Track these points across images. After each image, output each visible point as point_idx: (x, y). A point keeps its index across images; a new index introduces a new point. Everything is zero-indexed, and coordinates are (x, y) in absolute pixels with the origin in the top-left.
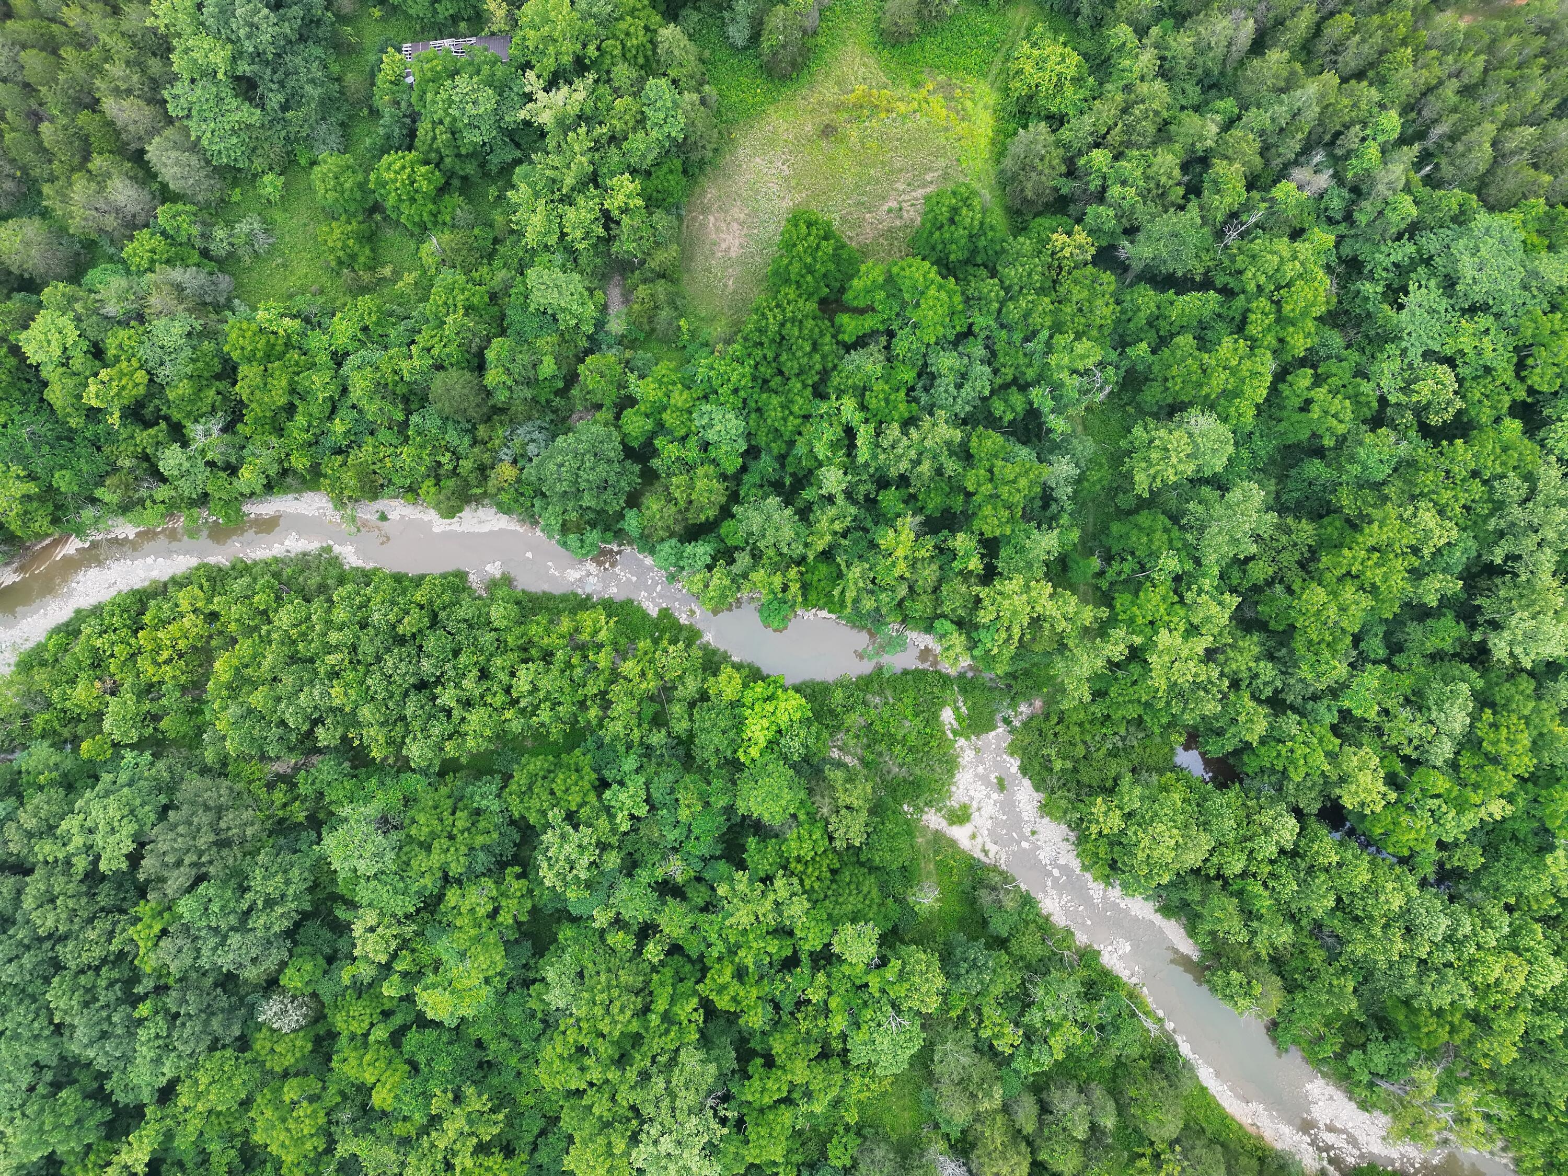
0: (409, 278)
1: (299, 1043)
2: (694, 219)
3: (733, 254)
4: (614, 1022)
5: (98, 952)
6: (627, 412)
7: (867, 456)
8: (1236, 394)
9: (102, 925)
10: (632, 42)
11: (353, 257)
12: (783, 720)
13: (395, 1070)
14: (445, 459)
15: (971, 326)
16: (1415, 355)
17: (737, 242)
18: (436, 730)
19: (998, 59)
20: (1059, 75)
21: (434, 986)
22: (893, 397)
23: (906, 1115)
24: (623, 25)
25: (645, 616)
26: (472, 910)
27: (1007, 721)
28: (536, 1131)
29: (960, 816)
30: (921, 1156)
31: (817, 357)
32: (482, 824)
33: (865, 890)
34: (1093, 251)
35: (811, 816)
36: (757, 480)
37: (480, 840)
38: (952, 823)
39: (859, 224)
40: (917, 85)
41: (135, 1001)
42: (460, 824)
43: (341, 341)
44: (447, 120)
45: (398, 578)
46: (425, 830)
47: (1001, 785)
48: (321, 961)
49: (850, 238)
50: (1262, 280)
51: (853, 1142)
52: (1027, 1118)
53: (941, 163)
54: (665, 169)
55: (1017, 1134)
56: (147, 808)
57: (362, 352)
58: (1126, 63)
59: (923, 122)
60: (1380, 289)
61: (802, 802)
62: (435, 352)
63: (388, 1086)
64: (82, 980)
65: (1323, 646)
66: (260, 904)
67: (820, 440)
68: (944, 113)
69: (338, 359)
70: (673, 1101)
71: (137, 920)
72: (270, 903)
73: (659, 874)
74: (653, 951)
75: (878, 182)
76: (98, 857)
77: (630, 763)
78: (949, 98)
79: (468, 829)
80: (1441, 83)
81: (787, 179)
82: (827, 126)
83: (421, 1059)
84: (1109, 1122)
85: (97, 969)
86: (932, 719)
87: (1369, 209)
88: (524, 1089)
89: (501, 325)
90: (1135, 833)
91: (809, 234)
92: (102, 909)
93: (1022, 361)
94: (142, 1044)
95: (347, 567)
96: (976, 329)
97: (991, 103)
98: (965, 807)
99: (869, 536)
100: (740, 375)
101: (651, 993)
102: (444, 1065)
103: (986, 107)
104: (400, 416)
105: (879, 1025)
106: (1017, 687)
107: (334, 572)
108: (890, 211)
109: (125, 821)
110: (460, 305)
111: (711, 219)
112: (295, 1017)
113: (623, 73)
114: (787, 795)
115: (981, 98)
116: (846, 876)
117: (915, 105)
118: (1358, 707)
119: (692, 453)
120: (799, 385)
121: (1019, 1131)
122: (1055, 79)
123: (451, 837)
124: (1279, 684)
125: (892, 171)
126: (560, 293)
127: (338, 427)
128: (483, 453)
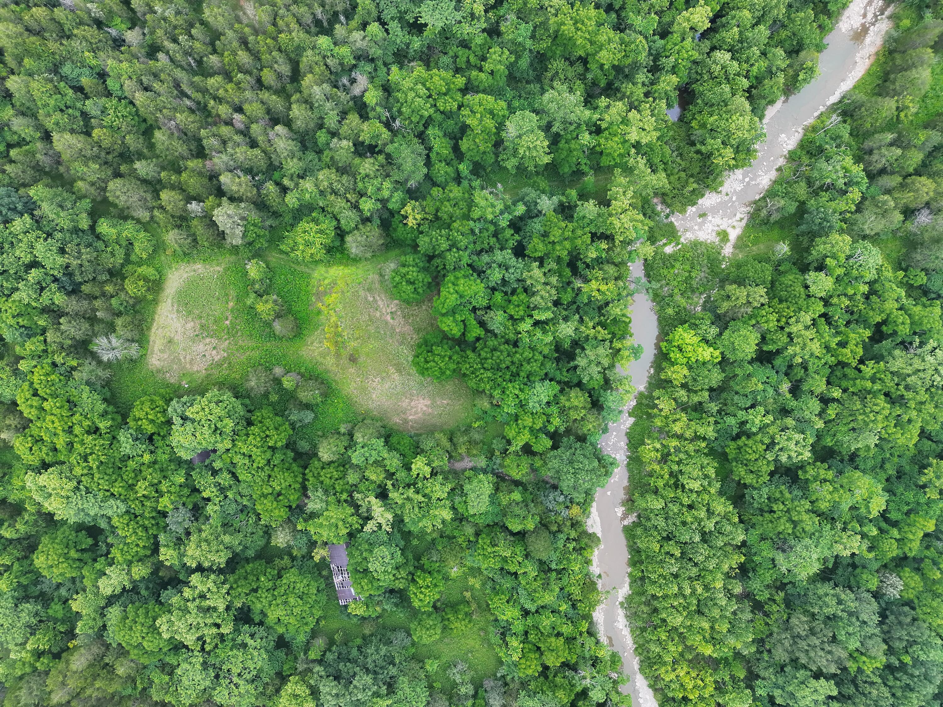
0: (472, 581)
1: (907, 575)
2: (412, 427)
3: (429, 403)
4: (883, 409)
5: (883, 689)
6: (535, 449)
7: (550, 313)
8: (491, 112)
9: (868, 688)
10: (336, 475)
11: (466, 614)
12: (696, 339)
13: (915, 521)
14: (571, 546)
15: (468, 265)
16: (458, 16)
17: (422, 401)
18: (729, 528)
19: (298, 268)
20: (317, 233)
21: (867, 507)
22: (516, 303)
23: (890, 245)
24: (327, 481)
25: (635, 424)
26: (831, 493)
27: (667, 216)
28: (930, 443)
29: (724, 236)
30: (915, 234)
31: (502, 347)
32: (778, 495)
33: (790, 283)
34: (413, 202)
35: (751, 317)
36: (558, 372)
37: (788, 495)
38: (728, 240)
39: (403, 335)
40: (319, 312)
41: (903, 666)
42: (781, 507)
43: (517, 613)
44: (394, 572)
45: (634, 563)
46: (788, 525)
47: (703, 215)
48: (858, 571)
49: (412, 338)
50: (428, 105)
51: (912, 272)
52: (894, 181)
53: (362, 293)
54: (398, 446)
55: (903, 186)
56: (798, 675)
57: (522, 601)
58: (307, 196)
59: (340, 306)
60: (415, 38)
61: (744, 323)
62: (520, 559)
63: (926, 523)
64: (899, 694)
65: (628, 49)
66: (842, 607)
67: (542, 340)
68: (334, 295)
69: (526, 613)
70: (919, 371)
71: (860, 670)
72: (840, 602)
73: (789, 396)
74: (836, 393)
75: (378, 327)
76: (830, 697)
77: (731, 421)
78: (325, 293)
79: (783, 503)
80: (294, 15)
81: (383, 379)
82: (350, 359)
83: (906, 508)
84: (890, 137)
85: (890, 687)
86: (673, 257)
87: (373, 50)
88: (907, 452)
89: (493, 526)
90: (734, 139)
91: (434, 361)
92: (857, 690)
93: (486, 234)
94: (928, 656)
95: (630, 592)
96: (470, 262)
97: (324, 269)
98: (718, 234)
99: (582, 305)
100: (513, 389)
101: (860, 391)
102: (910, 496)
103: (327, 272)
104: (554, 574)
105: (860, 266)
106: (649, 212)
107: (637, 599)
108: (393, 318)
109: (809, 685)
110: (493, 550)
111: (410, 418)
112: (893, 579)
113: (352, 478)
114: (743, 332)
115: (322, 275)
116: (783, 294)
117: (332, 312)
118: (653, 25)
119: (554, 409)
120: (518, 355)
121: (901, 184)
122: (319, 235)
123: (788, 511)
124: (646, 70)
125: (371, 320)
126: (482, 494)
127: (564, 607)
128: (565, 525)
